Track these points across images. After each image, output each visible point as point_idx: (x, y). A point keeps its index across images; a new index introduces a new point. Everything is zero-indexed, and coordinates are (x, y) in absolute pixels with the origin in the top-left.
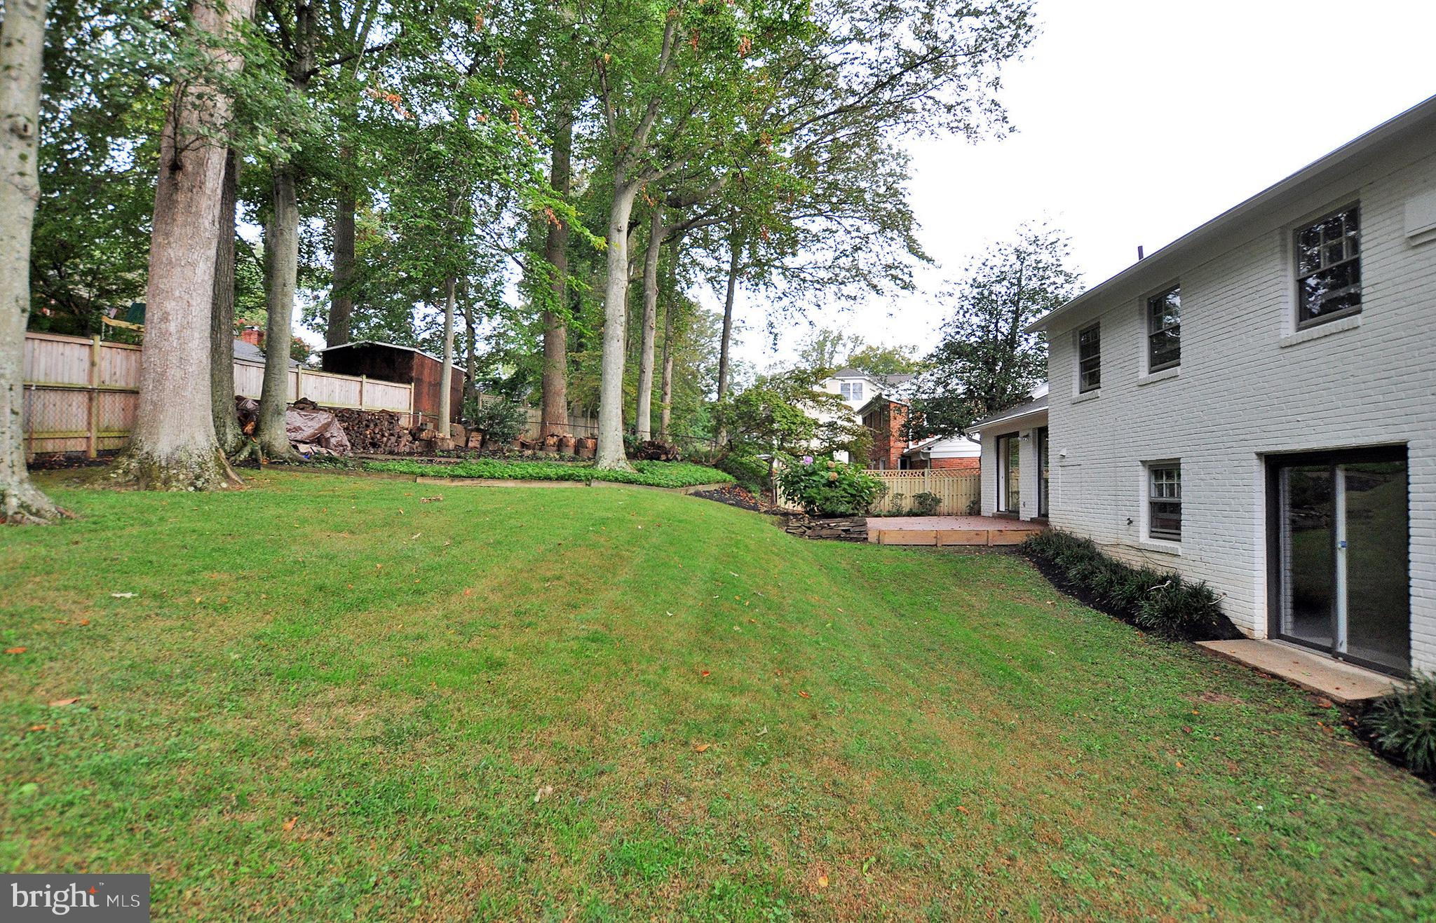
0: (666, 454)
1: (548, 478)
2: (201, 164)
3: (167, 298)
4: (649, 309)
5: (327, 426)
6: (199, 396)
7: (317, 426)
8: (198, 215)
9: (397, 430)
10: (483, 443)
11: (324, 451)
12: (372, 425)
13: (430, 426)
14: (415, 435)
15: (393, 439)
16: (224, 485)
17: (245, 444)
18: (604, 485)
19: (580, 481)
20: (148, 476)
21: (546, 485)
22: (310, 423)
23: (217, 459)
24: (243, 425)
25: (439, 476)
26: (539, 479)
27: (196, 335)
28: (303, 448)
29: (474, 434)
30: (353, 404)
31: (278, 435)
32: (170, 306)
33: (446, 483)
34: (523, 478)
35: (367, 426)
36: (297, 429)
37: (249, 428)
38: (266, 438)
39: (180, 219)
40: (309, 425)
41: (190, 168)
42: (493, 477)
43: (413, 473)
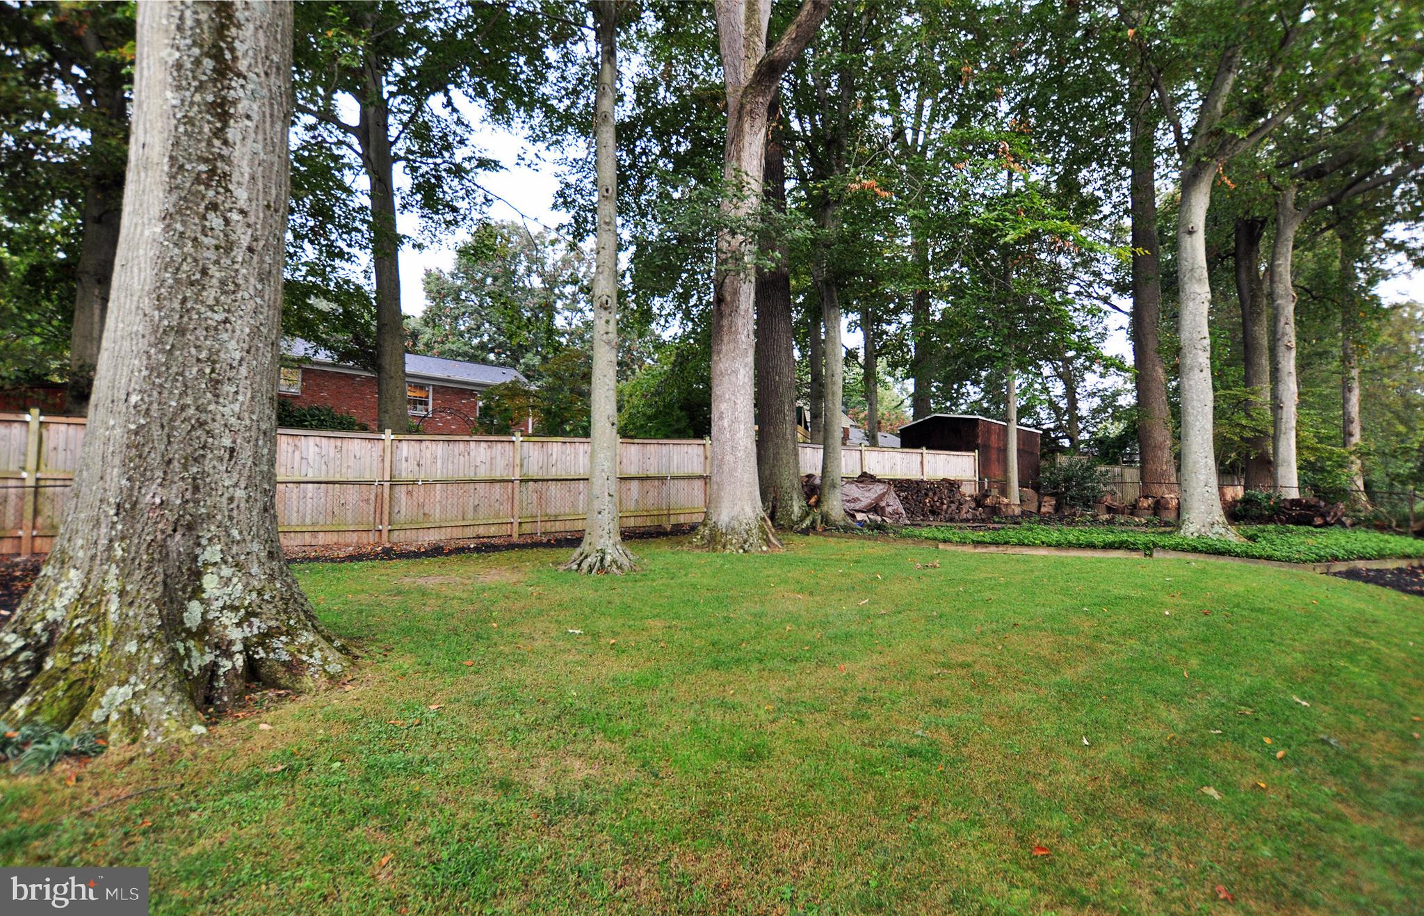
0: (1323, 516)
1: (1091, 546)
2: (736, 293)
3: (721, 402)
4: (1283, 321)
5: (881, 497)
6: (746, 476)
7: (874, 496)
8: (737, 332)
9: (958, 496)
10: (1058, 508)
11: (879, 519)
12: (931, 494)
13: (995, 492)
14: (979, 501)
15: (954, 506)
16: (765, 548)
17: (808, 514)
18: (1172, 555)
19: (1136, 550)
20: (715, 540)
21: (1088, 554)
22: (867, 494)
23: (761, 527)
24: (808, 498)
25: (963, 543)
26: (1079, 546)
27: (742, 427)
28: (860, 517)
29: (1046, 498)
30: (915, 475)
31: (835, 506)
32: (723, 406)
33: (969, 549)
34: (1058, 546)
35: (926, 495)
36: (856, 500)
37: (813, 500)
38: (825, 508)
39: (725, 339)
40: (867, 496)
41: (729, 299)
42: (1021, 544)
43: (935, 539)
